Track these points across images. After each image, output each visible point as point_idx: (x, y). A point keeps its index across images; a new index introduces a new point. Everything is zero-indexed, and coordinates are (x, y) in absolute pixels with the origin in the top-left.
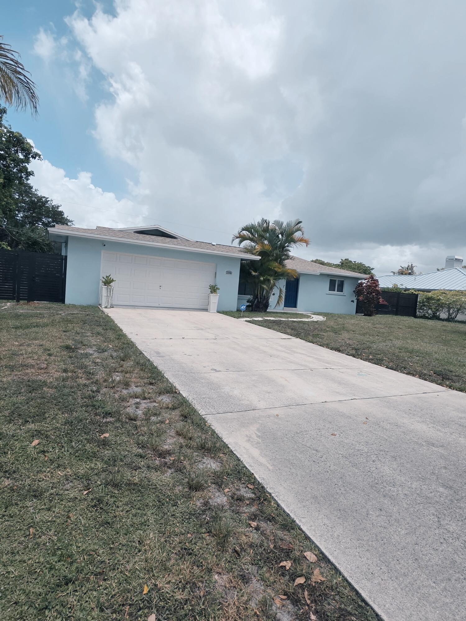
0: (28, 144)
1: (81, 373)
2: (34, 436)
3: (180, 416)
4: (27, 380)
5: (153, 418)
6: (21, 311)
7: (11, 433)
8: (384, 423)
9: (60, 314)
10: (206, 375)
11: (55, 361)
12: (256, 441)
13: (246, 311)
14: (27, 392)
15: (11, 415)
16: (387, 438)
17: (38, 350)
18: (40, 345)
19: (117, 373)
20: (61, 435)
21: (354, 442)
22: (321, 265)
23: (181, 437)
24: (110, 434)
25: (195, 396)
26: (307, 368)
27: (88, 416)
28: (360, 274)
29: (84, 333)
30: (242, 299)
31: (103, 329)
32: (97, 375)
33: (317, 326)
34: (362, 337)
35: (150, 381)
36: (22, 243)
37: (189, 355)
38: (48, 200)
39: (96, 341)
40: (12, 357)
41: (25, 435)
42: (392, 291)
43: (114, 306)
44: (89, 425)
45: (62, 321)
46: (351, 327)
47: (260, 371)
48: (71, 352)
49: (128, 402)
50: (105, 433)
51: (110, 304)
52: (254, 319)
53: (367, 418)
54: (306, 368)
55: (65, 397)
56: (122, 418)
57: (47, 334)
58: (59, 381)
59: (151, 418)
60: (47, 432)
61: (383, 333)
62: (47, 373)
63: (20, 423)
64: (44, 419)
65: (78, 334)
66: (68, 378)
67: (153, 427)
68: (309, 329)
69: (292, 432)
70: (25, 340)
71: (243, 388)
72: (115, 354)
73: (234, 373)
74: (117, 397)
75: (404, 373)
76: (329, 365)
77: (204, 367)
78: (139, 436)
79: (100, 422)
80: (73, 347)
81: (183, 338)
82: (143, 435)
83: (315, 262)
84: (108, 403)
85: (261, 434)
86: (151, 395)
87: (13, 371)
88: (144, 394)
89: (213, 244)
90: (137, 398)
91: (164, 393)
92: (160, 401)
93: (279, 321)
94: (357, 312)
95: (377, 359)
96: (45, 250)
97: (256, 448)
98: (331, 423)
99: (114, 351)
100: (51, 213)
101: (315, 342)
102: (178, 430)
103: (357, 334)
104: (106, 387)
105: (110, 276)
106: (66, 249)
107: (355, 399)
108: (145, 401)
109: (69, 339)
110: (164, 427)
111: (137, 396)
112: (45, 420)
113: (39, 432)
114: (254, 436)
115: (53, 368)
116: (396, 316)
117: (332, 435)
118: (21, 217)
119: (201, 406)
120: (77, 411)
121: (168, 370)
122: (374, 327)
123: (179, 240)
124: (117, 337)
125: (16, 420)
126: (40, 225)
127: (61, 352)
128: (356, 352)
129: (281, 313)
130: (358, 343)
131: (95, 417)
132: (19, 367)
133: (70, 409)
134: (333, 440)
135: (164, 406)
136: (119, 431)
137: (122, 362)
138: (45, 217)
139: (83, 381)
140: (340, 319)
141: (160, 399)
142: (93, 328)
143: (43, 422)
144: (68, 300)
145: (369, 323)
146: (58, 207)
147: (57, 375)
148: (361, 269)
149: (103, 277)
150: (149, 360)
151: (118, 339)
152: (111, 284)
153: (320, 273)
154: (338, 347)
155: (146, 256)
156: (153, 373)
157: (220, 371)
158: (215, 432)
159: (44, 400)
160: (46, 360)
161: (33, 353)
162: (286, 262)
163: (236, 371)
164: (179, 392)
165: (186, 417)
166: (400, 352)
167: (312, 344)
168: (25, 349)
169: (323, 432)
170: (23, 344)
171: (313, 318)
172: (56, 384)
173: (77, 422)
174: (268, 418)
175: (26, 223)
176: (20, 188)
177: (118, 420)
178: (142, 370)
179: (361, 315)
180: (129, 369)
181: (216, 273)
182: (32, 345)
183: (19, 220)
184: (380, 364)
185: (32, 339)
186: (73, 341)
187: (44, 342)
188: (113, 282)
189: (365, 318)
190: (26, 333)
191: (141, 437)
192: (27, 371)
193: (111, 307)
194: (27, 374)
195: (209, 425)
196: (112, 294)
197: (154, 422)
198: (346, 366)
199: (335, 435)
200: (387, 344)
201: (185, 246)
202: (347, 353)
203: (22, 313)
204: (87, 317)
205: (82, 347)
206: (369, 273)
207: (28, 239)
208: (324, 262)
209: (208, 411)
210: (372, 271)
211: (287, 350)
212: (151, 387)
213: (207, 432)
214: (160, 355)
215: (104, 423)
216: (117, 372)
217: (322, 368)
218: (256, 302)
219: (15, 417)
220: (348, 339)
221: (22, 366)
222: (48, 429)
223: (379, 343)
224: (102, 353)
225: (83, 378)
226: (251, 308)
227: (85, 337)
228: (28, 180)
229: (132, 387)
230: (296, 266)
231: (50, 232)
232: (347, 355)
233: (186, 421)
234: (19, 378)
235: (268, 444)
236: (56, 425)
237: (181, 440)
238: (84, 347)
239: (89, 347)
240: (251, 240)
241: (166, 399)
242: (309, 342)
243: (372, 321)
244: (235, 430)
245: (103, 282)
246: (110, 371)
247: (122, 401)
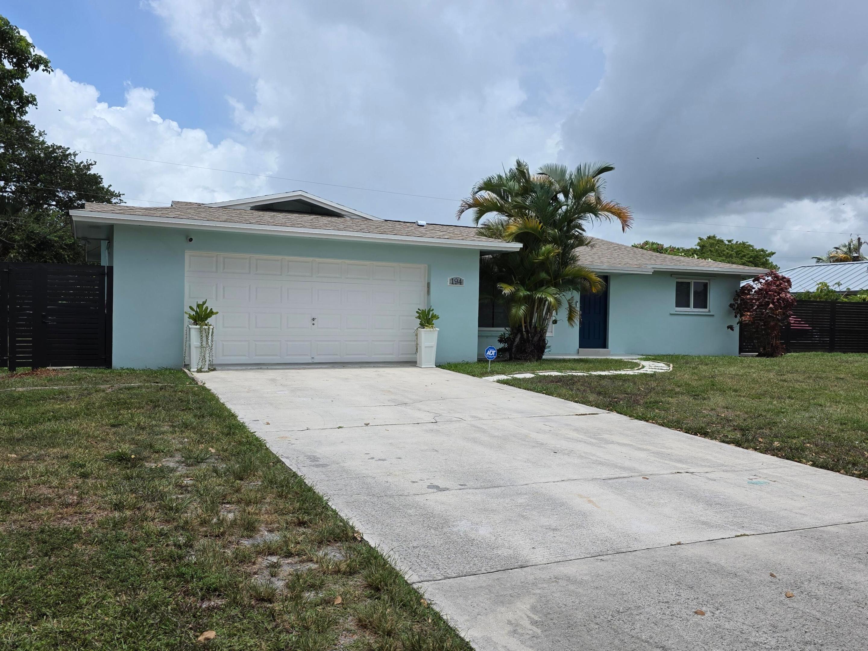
0: (22, 39)
1: (151, 510)
2: (57, 645)
3: (366, 587)
4: (40, 530)
5: (310, 596)
6: (20, 389)
7: (9, 641)
8: (811, 585)
9: (104, 391)
10: (417, 498)
11: (96, 488)
12: (531, 632)
13: (498, 362)
14: (40, 554)
15: (9, 604)
16: (818, 615)
17: (59, 467)
18: (63, 457)
19: (228, 506)
20: (114, 639)
21: (745, 627)
22: (654, 254)
23: (368, 632)
24: (217, 632)
25: (395, 544)
26: (636, 474)
27: (170, 597)
28: (741, 267)
29: (156, 426)
30: (487, 337)
31: (195, 416)
32: (186, 513)
33: (654, 384)
34: (756, 403)
35: (298, 518)
36: (16, 247)
37: (380, 460)
38: (67, 152)
39: (181, 443)
40: (5, 484)
41: (39, 644)
42: (818, 300)
43: (217, 368)
44: (172, 617)
45: (108, 405)
46: (730, 382)
47: (534, 485)
48: (128, 468)
49: (254, 563)
50: (207, 631)
51: (207, 363)
52: (515, 376)
53: (772, 575)
54: (633, 474)
55: (120, 560)
56: (242, 598)
57: (78, 432)
58: (106, 528)
59: (303, 594)
60: (85, 634)
61: (802, 391)
62: (80, 514)
63: (27, 620)
64: (78, 608)
65: (143, 429)
66: (124, 521)
67: (308, 613)
68: (636, 392)
69: (608, 611)
70: (31, 447)
71: (498, 522)
72: (222, 466)
73: (477, 491)
74: (230, 554)
75: (853, 475)
76: (684, 466)
77: (414, 482)
78: (280, 633)
79: (196, 608)
80: (133, 456)
81: (367, 425)
82: (288, 632)
83: (642, 248)
84: (211, 567)
85: (540, 618)
86: (302, 548)
87: (8, 513)
88: (288, 546)
89: (421, 222)
90: (271, 554)
91: (329, 541)
92: (322, 559)
93: (570, 378)
94: (741, 350)
95: (790, 448)
96: (64, 258)
97: (531, 647)
98: (692, 588)
99: (220, 461)
100: (75, 181)
101: (650, 418)
102: (361, 616)
103: (744, 397)
104: (206, 536)
105: (204, 303)
106: (109, 253)
107: (745, 535)
108: (289, 560)
109: (123, 441)
110: (332, 611)
111: (271, 551)
112: (79, 610)
113: (69, 635)
114: (526, 623)
115: (93, 503)
116: (830, 354)
117: (696, 613)
118: (12, 192)
119: (410, 564)
120: (145, 589)
121: (336, 493)
122: (781, 380)
123: (348, 219)
124: (226, 431)
125: (19, 613)
126: (53, 207)
127: (107, 469)
128: (743, 435)
129: (575, 360)
130: (747, 416)
131: (184, 598)
132: (21, 505)
133: (132, 585)
134: (698, 625)
135: (330, 567)
136: (236, 624)
137: (238, 482)
138: (62, 189)
139: (155, 526)
140: (705, 368)
141: (321, 553)
142: (173, 415)
143: (76, 615)
144: (118, 360)
145: (769, 371)
146: (88, 167)
147: (100, 516)
148: (744, 256)
149: (191, 308)
150: (295, 475)
151: (228, 434)
152: (209, 320)
153: (653, 270)
154: (703, 425)
155: (279, 257)
156: (304, 501)
157: (448, 489)
158: (440, 618)
159: (77, 570)
160: (77, 487)
161: (49, 474)
162: (579, 251)
163: (481, 487)
164: (362, 538)
165: (378, 589)
166: (843, 430)
167: (645, 423)
168: (32, 467)
169: (676, 608)
170: (27, 456)
171: (643, 367)
172: (99, 535)
173: (148, 610)
174: (554, 584)
175: (22, 203)
176: (10, 132)
177: (235, 602)
178: (280, 496)
179: (752, 356)
180: (252, 495)
181: (429, 285)
182: (47, 458)
183: (8, 198)
184: (799, 458)
185: (46, 446)
186: (132, 444)
187: (71, 451)
188: (213, 316)
189: (760, 362)
190: (33, 434)
191: (283, 636)
192: (37, 512)
193: (210, 370)
194: (39, 518)
195: (428, 604)
196: (212, 341)
197: (311, 603)
198: (723, 465)
199: (703, 614)
200: (811, 414)
201: (361, 231)
202: (723, 438)
203: (22, 393)
204: (161, 393)
205: (153, 456)
206: (765, 264)
207: (29, 238)
208: (662, 248)
209: (426, 574)
210: (771, 259)
211: (591, 437)
212: (302, 530)
213: (424, 619)
214: (317, 463)
215: (205, 611)
216: (228, 503)
217: (669, 472)
218: (517, 340)
219: (17, 608)
220: (724, 408)
221: (27, 501)
222: (86, 628)
223: (794, 413)
224: (196, 465)
225: (157, 520)
226: (507, 355)
227: (157, 435)
228: (24, 113)
229: (261, 533)
230: (600, 258)
231: (74, 219)
232: (723, 442)
233: (379, 598)
234: (22, 526)
235: (557, 638)
236: (103, 619)
237: (370, 638)
238: (157, 455)
239: (166, 455)
240: (500, 210)
241: (333, 554)
242: (637, 418)
243: (776, 368)
244: (484, 611)
245: (190, 317)
246: (213, 502)
247: (241, 562)
